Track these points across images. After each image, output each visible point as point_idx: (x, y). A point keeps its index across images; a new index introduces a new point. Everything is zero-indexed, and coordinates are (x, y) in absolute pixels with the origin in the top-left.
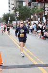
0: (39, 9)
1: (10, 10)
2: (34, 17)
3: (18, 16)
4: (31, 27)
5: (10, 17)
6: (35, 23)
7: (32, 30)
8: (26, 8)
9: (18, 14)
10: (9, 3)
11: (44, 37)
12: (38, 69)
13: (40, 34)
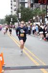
0: (41, 10)
1: (12, 12)
2: (36, 18)
3: (20, 17)
4: (33, 28)
5: (12, 19)
6: (37, 25)
7: (34, 31)
8: (28, 9)
9: (20, 16)
10: (12, 5)
11: (46, 38)
12: (41, 71)
13: (42, 36)
